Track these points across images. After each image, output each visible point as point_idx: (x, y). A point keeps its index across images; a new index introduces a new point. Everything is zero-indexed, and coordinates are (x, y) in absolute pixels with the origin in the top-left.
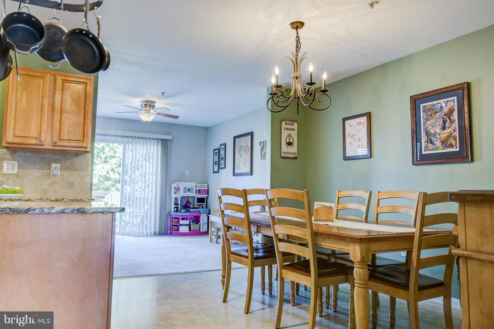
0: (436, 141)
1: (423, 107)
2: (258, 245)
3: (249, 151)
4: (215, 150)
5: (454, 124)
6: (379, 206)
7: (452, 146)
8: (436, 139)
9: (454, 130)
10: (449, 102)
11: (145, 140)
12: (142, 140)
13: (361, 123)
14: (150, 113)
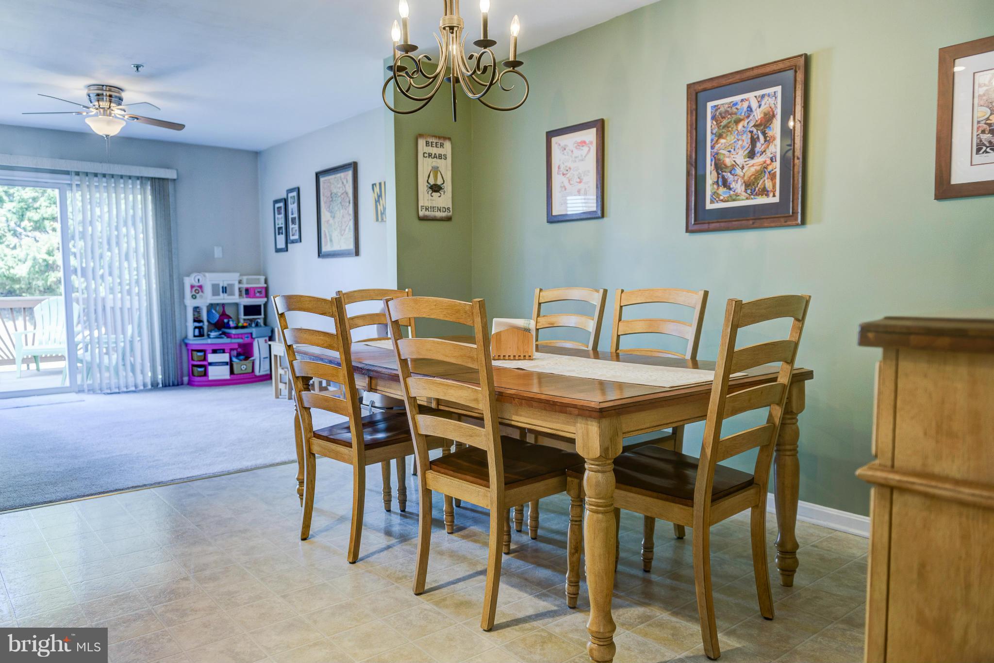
0: (734, 181)
1: (712, 109)
2: (374, 410)
3: (349, 203)
4: (276, 202)
5: (773, 145)
6: (621, 320)
7: (766, 193)
8: (736, 178)
9: (772, 159)
10: (766, 98)
11: (113, 180)
12: (104, 180)
13: (584, 142)
14: (113, 115)
